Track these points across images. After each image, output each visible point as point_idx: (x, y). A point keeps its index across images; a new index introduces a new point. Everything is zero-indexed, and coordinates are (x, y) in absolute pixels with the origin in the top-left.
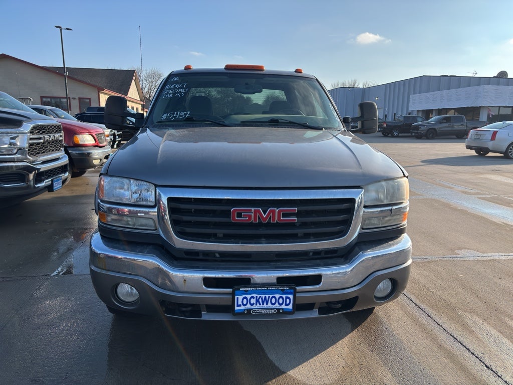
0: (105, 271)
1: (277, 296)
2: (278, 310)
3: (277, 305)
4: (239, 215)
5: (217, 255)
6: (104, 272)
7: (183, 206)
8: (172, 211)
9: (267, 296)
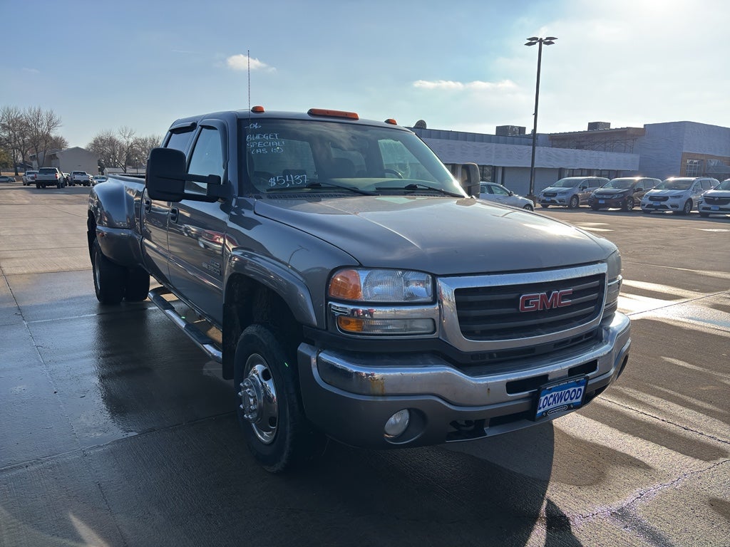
0: (380, 397)
1: (571, 390)
2: (569, 405)
3: (569, 401)
4: (527, 303)
5: (495, 355)
6: (380, 399)
7: (471, 298)
8: (460, 305)
9: (560, 392)
